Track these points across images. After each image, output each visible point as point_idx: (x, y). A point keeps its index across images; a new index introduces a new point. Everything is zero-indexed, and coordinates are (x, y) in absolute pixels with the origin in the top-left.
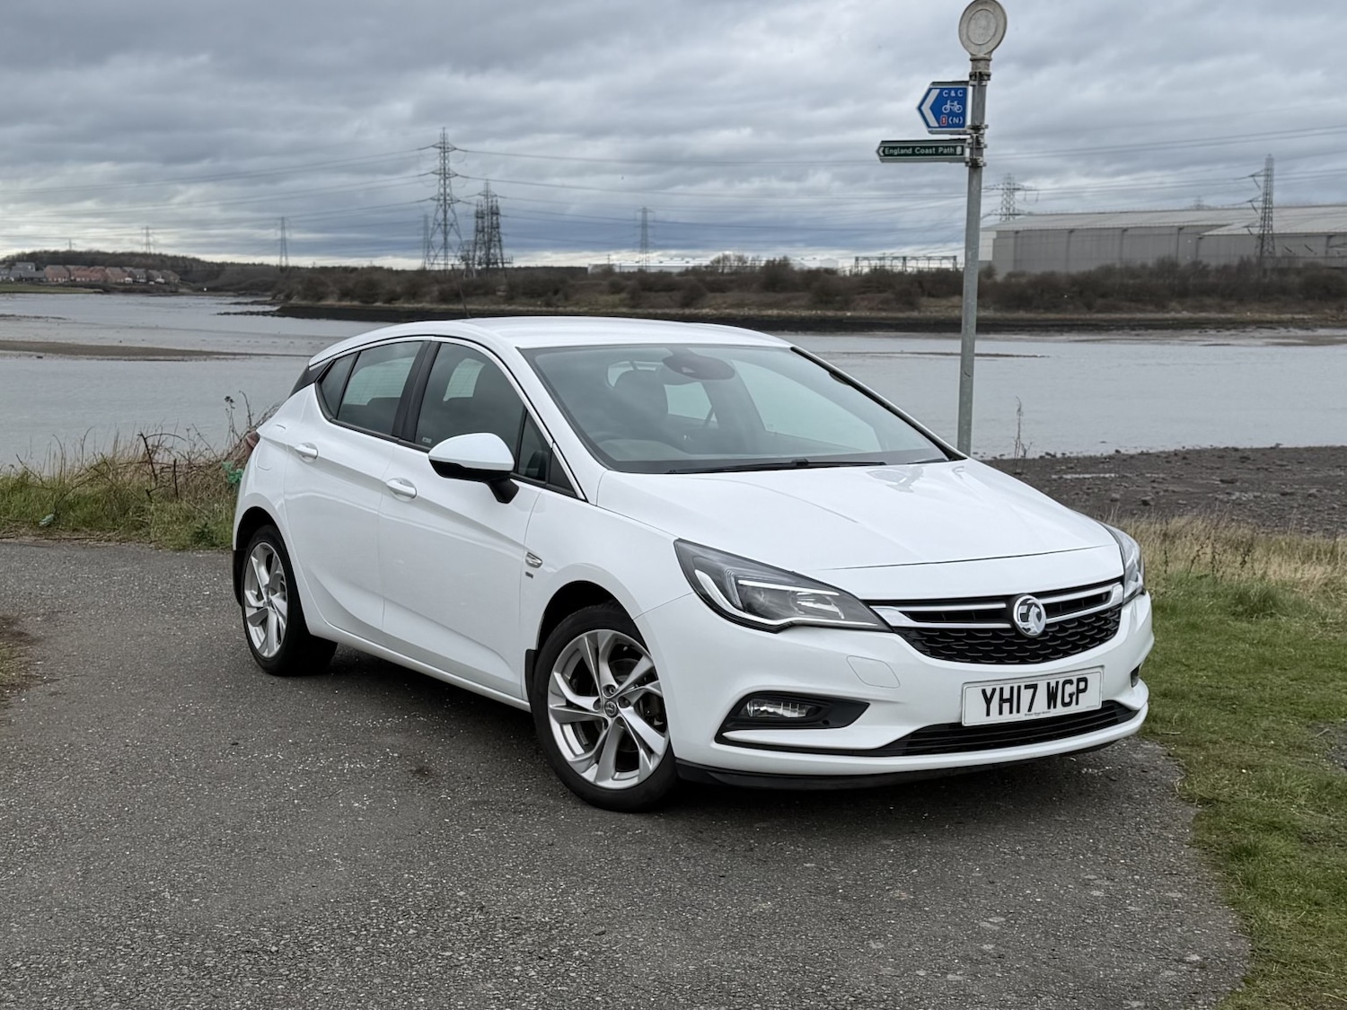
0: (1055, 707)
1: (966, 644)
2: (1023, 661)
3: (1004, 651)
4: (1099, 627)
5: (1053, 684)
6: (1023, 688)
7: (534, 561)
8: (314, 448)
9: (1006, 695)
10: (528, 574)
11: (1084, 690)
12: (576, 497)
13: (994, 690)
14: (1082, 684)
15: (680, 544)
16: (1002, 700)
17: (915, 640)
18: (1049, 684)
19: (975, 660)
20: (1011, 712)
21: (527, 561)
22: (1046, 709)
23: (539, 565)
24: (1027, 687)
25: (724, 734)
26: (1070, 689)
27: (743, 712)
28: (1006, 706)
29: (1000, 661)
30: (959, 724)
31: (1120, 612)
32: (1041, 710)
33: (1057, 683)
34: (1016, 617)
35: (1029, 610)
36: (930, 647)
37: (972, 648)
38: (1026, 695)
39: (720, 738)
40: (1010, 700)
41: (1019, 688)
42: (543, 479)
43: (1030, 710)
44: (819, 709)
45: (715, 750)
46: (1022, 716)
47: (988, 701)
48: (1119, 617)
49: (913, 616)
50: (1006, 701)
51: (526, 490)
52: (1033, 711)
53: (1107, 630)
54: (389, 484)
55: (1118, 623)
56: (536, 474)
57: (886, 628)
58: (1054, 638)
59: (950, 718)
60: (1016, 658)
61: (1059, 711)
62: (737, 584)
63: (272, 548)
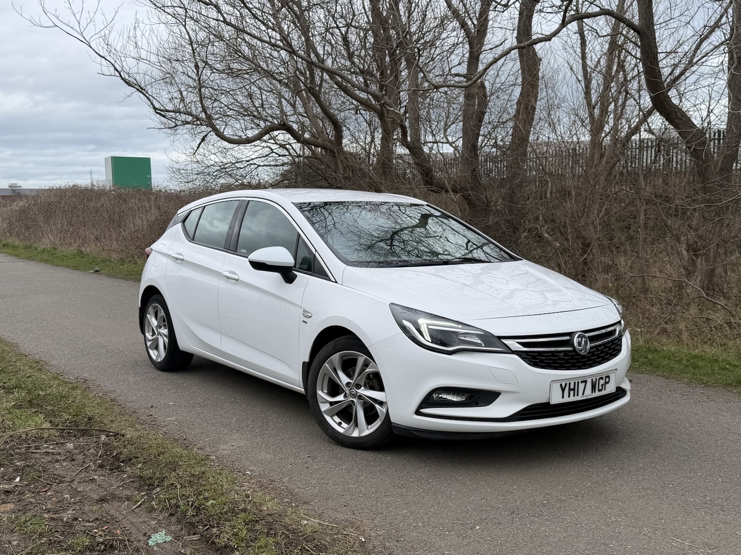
0: (595, 392)
1: (550, 359)
2: (579, 368)
3: (570, 363)
4: (613, 348)
5: (594, 380)
6: (580, 382)
7: (307, 315)
8: (182, 255)
9: (572, 387)
10: (304, 322)
11: (608, 382)
12: (330, 280)
13: (566, 384)
14: (607, 379)
15: (392, 306)
16: (570, 390)
17: (525, 358)
18: (592, 380)
19: (556, 368)
20: (574, 396)
21: (303, 314)
22: (590, 393)
23: (310, 317)
24: (582, 382)
25: (421, 410)
26: (602, 382)
27: (431, 398)
28: (572, 393)
29: (568, 369)
30: (548, 403)
31: (621, 340)
32: (589, 394)
33: (596, 379)
34: (576, 344)
35: (581, 340)
36: (532, 362)
37: (555, 362)
38: (582, 386)
39: (418, 412)
40: (574, 390)
41: (578, 382)
42: (311, 271)
43: (583, 394)
44: (472, 397)
45: (415, 419)
46: (580, 397)
47: (563, 390)
48: (621, 343)
49: (524, 344)
50: (572, 390)
51: (301, 277)
52: (585, 394)
53: (617, 349)
54: (223, 273)
55: (621, 346)
56: (306, 269)
57: (510, 352)
58: (593, 355)
59: (543, 400)
60: (576, 366)
61: (597, 394)
62: (428, 328)
63: (159, 306)
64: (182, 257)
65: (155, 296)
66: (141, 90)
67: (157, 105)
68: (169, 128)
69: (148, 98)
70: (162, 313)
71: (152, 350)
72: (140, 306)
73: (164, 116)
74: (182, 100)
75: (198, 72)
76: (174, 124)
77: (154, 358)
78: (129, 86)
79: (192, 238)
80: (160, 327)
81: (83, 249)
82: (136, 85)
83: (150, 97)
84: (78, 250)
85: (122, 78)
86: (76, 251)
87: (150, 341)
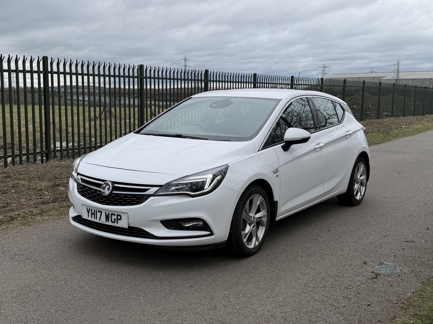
0: (108, 221)
2: (100, 203)
3: (96, 198)
5: (107, 213)
6: (97, 211)
9: (93, 212)
13: (90, 209)
14: (119, 218)
16: (92, 214)
18: (106, 213)
20: (94, 218)
22: (105, 221)
24: (99, 211)
26: (114, 217)
28: (93, 216)
29: (94, 201)
32: (103, 221)
33: (109, 213)
34: (102, 187)
35: (106, 186)
38: (99, 214)
40: (94, 214)
43: (100, 219)
46: (97, 221)
47: (88, 212)
52: (101, 220)
58: (113, 198)
61: (110, 223)
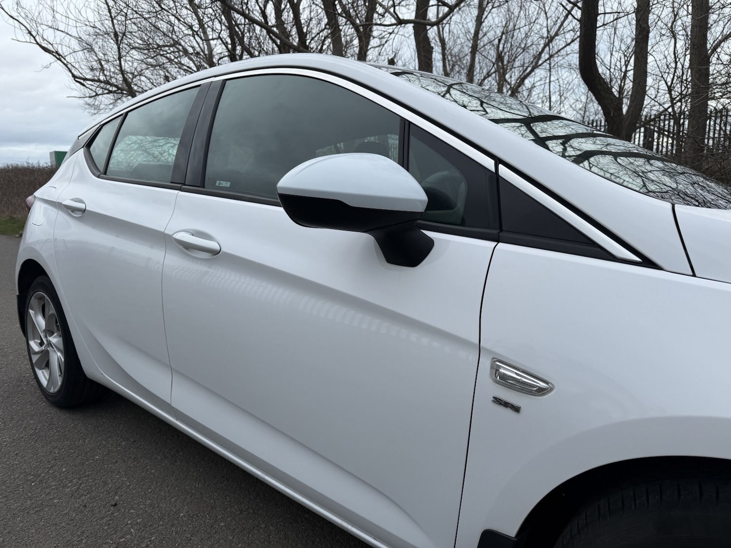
7: (517, 381)
8: (82, 202)
12: (605, 255)
21: (495, 376)
54: (177, 237)
63: (46, 296)
64: (82, 206)
65: (39, 279)
66: (58, 56)
67: (76, 73)
68: (90, 97)
69: (66, 65)
70: (51, 310)
71: (40, 369)
72: (18, 294)
73: (83, 85)
74: (102, 69)
75: (117, 40)
76: (94, 94)
77: (44, 383)
78: (46, 51)
79: (103, 171)
80: (52, 333)
81: (15, 216)
82: (53, 52)
83: (69, 66)
84: (10, 216)
85: (37, 43)
86: (8, 218)
87: (36, 353)
